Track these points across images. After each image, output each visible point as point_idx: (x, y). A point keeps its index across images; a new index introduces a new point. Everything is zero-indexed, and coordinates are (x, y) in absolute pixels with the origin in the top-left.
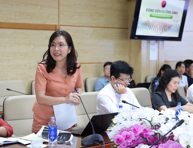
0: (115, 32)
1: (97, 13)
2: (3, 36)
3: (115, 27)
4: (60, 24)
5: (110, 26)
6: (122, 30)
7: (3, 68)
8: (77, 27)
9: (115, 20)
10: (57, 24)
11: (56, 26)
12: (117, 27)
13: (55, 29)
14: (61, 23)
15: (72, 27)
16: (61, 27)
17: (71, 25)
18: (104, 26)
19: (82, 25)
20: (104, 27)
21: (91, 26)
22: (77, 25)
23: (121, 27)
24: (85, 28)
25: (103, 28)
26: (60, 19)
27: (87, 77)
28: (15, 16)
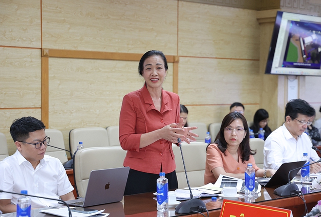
0: (244, 64)
1: (222, 40)
2: (113, 70)
3: (244, 58)
4: (179, 55)
5: (238, 57)
6: (251, 62)
7: (113, 110)
8: (199, 59)
9: (243, 49)
10: (175, 54)
11: (174, 57)
12: (247, 58)
13: (173, 61)
14: (180, 53)
15: (192, 58)
16: (180, 58)
17: (192, 56)
18: (230, 57)
19: (205, 56)
20: (231, 59)
21: (215, 57)
22: (198, 56)
23: (250, 58)
24: (208, 59)
25: (229, 60)
26: (179, 48)
27: (210, 123)
28: (128, 44)
